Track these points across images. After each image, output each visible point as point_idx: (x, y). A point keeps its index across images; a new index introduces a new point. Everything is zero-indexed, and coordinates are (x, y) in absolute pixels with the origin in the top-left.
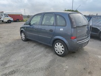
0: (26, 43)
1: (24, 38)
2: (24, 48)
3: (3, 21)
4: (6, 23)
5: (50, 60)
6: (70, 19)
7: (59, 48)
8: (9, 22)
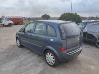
0: (21, 49)
1: (19, 44)
2: (17, 55)
3: (3, 24)
4: (7, 26)
5: (40, 71)
6: (60, 30)
7: (50, 57)
8: (10, 25)
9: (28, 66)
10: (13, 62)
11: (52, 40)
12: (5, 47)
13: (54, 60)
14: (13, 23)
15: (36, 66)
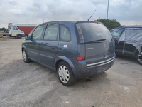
0: (29, 64)
1: (25, 58)
2: (21, 71)
3: (11, 35)
4: (16, 37)
7: (64, 73)
8: (19, 36)
9: (33, 84)
10: (12, 80)
11: (65, 46)
12: (7, 63)
13: (68, 75)
14: (23, 33)
15: (44, 84)
